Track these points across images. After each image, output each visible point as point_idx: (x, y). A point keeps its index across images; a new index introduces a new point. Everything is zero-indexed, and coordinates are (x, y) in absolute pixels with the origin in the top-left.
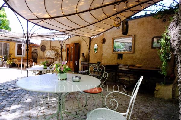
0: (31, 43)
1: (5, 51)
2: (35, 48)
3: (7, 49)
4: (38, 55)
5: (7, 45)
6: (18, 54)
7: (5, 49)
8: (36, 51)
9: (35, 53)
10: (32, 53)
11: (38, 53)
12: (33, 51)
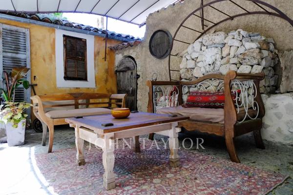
0: (113, 34)
1: (9, 63)
2: (126, 54)
3: (21, 56)
4: (138, 76)
5: (17, 39)
6: (67, 78)
7: (9, 55)
8: (130, 64)
9: (128, 69)
10: (117, 71)
11: (139, 68)
12: (121, 63)
